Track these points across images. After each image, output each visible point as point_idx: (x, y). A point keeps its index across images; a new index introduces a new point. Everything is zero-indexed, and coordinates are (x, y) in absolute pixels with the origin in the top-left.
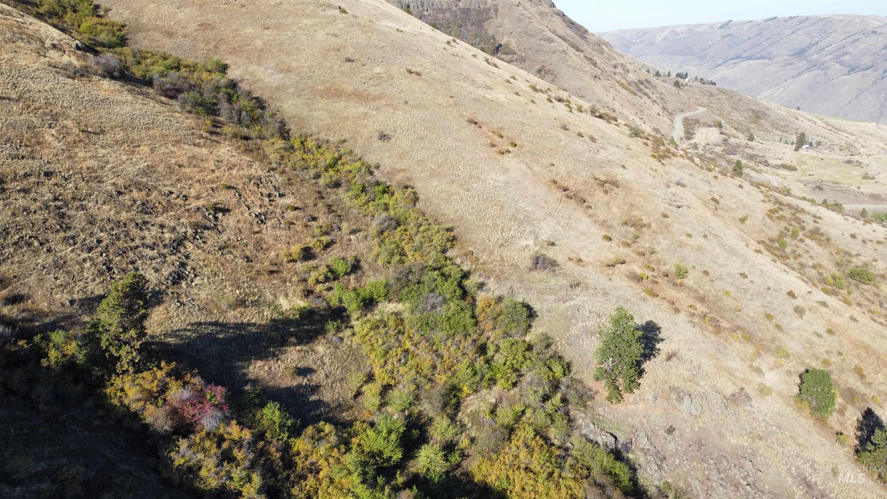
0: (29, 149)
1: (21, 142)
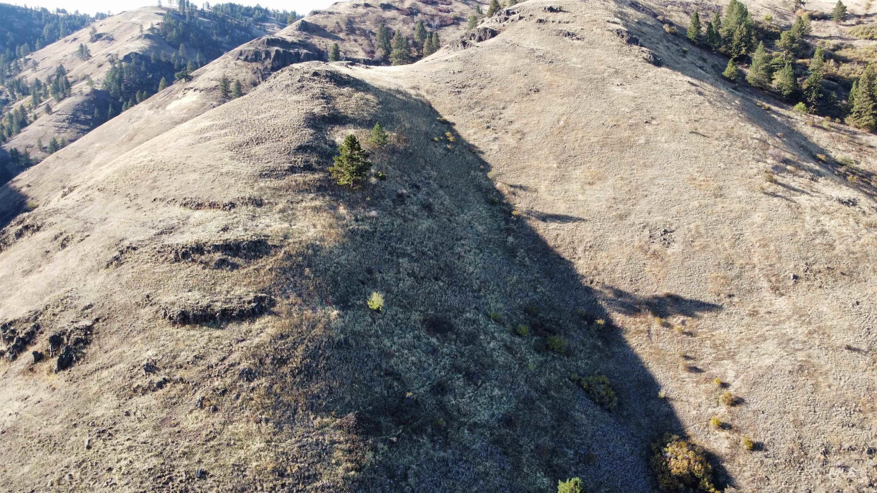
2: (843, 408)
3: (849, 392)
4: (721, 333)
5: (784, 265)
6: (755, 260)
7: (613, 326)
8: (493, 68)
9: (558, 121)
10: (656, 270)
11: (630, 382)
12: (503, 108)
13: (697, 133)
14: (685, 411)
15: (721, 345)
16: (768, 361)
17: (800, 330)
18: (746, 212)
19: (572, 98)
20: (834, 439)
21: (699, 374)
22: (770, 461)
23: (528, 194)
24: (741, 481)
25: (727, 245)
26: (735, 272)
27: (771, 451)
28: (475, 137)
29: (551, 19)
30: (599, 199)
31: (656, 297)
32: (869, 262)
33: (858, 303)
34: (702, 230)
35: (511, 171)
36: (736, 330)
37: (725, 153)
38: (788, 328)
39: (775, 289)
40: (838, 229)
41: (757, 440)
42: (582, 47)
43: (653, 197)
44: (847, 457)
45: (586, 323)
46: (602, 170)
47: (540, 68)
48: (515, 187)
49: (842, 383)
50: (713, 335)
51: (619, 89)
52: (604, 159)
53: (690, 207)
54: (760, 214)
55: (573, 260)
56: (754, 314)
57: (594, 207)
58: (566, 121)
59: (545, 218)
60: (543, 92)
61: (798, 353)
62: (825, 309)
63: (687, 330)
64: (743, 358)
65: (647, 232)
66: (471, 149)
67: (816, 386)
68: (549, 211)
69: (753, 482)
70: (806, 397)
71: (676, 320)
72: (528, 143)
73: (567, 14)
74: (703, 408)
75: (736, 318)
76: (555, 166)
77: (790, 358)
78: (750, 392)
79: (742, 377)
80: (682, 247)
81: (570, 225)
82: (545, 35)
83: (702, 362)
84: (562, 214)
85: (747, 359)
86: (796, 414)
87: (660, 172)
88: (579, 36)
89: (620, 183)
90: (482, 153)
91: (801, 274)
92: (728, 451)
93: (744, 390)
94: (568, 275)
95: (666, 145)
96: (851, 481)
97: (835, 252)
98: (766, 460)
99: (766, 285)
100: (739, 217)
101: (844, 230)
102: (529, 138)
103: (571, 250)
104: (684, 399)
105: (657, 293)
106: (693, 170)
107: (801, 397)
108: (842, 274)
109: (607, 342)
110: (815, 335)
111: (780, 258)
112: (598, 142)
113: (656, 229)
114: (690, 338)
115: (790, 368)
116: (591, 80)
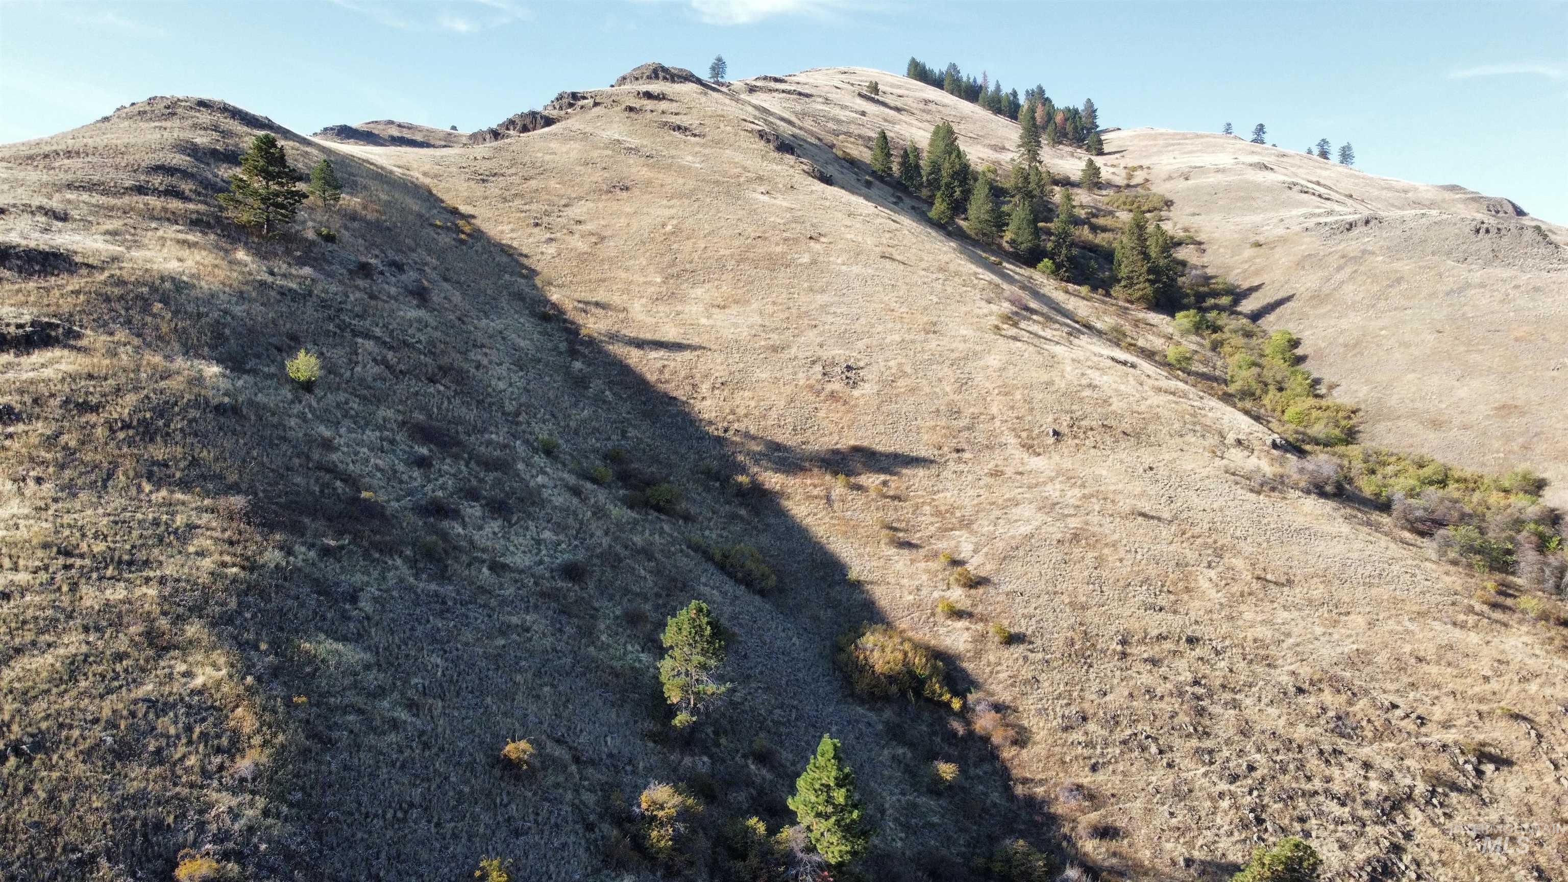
0: (1172, 597)
1: (1163, 586)
2: (1144, 588)
3: (1150, 567)
4: (946, 498)
5: (1038, 418)
6: (994, 410)
7: (766, 490)
8: (547, 158)
9: (663, 226)
10: (835, 416)
11: (799, 563)
12: (565, 206)
13: (894, 260)
14: (894, 598)
15: (947, 511)
16: (1025, 529)
17: (1069, 494)
18: (975, 354)
19: (687, 202)
20: (1134, 625)
21: (914, 551)
22: (1040, 656)
23: (610, 313)
24: (993, 686)
25: (948, 389)
26: (964, 422)
27: (1038, 642)
28: (514, 235)
29: (649, 108)
30: (736, 326)
31: (836, 452)
32: (1162, 424)
33: (1151, 469)
34: (908, 369)
35: (579, 283)
36: (971, 492)
37: (938, 286)
38: (1053, 491)
39: (1028, 447)
40: (1114, 386)
41: (1015, 630)
42: (703, 146)
43: (827, 327)
44: (1157, 648)
45: (717, 484)
46: (740, 292)
47: (632, 162)
48: (587, 303)
49: (1139, 557)
50: (933, 500)
51: (766, 198)
52: (744, 278)
53: (888, 341)
54: (998, 357)
55: (692, 401)
56: (996, 473)
57: (728, 333)
58: (675, 227)
59: (640, 344)
60: (636, 192)
61: (1069, 520)
62: (1104, 473)
63: (891, 493)
64: (984, 526)
65: (818, 368)
66: (506, 251)
67: (1100, 562)
68: (649, 336)
69: (1013, 685)
70: (1086, 573)
71: (871, 480)
72: (609, 249)
73: (675, 104)
74: (924, 592)
75: (970, 478)
76: (659, 280)
77: (1058, 524)
78: (998, 571)
79: (985, 550)
80: (876, 388)
81: (687, 355)
82: (638, 127)
83: (918, 535)
84: (672, 340)
85: (991, 528)
86: (1074, 593)
87: (837, 299)
88: (697, 132)
89: (770, 309)
90: (526, 256)
91: (1064, 429)
92: (970, 646)
93: (988, 567)
94: (683, 419)
95: (844, 268)
96: (1165, 678)
97: (1110, 409)
98: (1031, 656)
99: (1012, 440)
100: (966, 358)
101: (1122, 387)
102: (612, 244)
103: (688, 388)
104: (893, 581)
105: (839, 446)
106: (890, 298)
107: (1079, 573)
108: (1124, 433)
109: (756, 511)
110: (1094, 500)
111: (1032, 410)
112: (732, 256)
113: (834, 364)
114: (896, 503)
115: (1059, 536)
116: (717, 182)
